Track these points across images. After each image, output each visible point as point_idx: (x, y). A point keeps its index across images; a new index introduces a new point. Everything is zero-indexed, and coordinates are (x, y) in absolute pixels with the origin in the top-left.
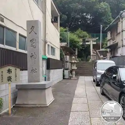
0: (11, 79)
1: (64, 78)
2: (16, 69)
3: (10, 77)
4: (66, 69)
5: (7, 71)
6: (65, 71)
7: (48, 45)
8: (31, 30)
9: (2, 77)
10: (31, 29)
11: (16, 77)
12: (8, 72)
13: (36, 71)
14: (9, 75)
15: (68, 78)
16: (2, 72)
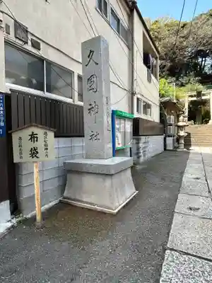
0: (37, 153)
1: (165, 149)
2: (46, 133)
3: (35, 150)
4: (169, 136)
5: (30, 137)
6: (167, 138)
7: (138, 99)
8: (88, 60)
9: (20, 149)
10: (89, 56)
11: (47, 149)
12: (31, 139)
13: (98, 137)
14: (33, 145)
15: (172, 149)
16: (20, 138)
